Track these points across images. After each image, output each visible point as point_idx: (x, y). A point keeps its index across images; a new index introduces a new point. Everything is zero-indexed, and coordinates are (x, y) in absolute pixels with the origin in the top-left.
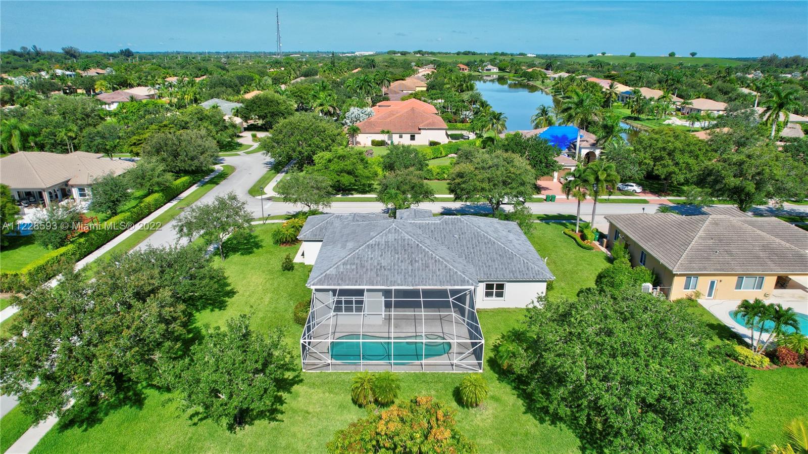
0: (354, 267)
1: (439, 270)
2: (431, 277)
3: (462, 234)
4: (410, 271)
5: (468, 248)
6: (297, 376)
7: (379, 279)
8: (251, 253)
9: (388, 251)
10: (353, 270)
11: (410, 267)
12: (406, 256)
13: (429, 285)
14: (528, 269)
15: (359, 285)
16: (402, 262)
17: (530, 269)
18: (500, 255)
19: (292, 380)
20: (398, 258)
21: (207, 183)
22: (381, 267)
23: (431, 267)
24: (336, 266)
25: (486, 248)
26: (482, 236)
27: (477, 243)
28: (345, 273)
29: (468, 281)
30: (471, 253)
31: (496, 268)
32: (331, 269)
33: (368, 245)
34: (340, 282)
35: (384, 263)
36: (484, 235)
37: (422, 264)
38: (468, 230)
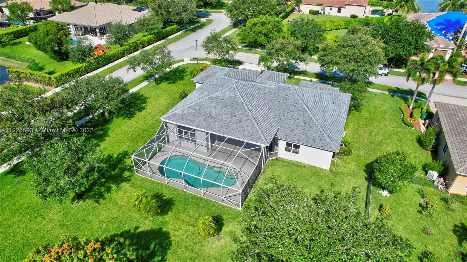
0: (194, 111)
1: (247, 126)
2: (238, 130)
3: (286, 99)
4: (227, 123)
5: (284, 112)
6: (130, 176)
7: (204, 123)
8: (174, 83)
9: (221, 104)
10: (192, 113)
11: (228, 120)
12: (230, 111)
13: (234, 137)
14: (321, 139)
15: (190, 126)
16: (226, 114)
17: (323, 139)
18: (305, 123)
19: (126, 178)
20: (225, 111)
21: (190, 30)
22: (210, 115)
23: (242, 123)
24: (183, 108)
25: (298, 114)
26: (300, 105)
27: (293, 109)
28: (186, 115)
29: (263, 140)
30: (284, 116)
31: (296, 133)
32: (180, 110)
33: (210, 97)
34: (180, 120)
35: (213, 113)
36: (302, 104)
37: (238, 119)
38: (291, 97)
